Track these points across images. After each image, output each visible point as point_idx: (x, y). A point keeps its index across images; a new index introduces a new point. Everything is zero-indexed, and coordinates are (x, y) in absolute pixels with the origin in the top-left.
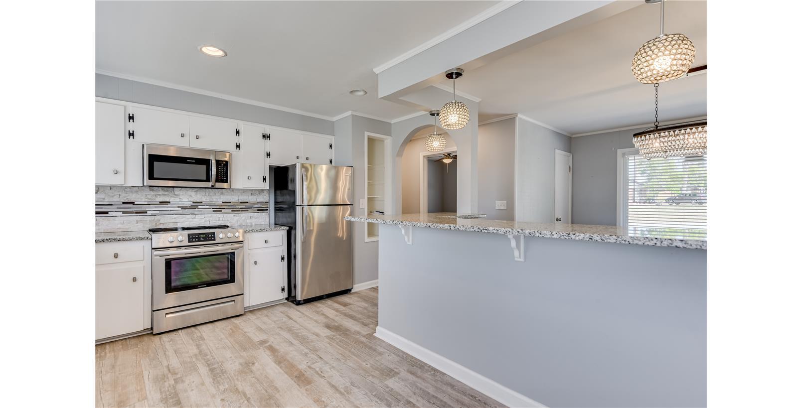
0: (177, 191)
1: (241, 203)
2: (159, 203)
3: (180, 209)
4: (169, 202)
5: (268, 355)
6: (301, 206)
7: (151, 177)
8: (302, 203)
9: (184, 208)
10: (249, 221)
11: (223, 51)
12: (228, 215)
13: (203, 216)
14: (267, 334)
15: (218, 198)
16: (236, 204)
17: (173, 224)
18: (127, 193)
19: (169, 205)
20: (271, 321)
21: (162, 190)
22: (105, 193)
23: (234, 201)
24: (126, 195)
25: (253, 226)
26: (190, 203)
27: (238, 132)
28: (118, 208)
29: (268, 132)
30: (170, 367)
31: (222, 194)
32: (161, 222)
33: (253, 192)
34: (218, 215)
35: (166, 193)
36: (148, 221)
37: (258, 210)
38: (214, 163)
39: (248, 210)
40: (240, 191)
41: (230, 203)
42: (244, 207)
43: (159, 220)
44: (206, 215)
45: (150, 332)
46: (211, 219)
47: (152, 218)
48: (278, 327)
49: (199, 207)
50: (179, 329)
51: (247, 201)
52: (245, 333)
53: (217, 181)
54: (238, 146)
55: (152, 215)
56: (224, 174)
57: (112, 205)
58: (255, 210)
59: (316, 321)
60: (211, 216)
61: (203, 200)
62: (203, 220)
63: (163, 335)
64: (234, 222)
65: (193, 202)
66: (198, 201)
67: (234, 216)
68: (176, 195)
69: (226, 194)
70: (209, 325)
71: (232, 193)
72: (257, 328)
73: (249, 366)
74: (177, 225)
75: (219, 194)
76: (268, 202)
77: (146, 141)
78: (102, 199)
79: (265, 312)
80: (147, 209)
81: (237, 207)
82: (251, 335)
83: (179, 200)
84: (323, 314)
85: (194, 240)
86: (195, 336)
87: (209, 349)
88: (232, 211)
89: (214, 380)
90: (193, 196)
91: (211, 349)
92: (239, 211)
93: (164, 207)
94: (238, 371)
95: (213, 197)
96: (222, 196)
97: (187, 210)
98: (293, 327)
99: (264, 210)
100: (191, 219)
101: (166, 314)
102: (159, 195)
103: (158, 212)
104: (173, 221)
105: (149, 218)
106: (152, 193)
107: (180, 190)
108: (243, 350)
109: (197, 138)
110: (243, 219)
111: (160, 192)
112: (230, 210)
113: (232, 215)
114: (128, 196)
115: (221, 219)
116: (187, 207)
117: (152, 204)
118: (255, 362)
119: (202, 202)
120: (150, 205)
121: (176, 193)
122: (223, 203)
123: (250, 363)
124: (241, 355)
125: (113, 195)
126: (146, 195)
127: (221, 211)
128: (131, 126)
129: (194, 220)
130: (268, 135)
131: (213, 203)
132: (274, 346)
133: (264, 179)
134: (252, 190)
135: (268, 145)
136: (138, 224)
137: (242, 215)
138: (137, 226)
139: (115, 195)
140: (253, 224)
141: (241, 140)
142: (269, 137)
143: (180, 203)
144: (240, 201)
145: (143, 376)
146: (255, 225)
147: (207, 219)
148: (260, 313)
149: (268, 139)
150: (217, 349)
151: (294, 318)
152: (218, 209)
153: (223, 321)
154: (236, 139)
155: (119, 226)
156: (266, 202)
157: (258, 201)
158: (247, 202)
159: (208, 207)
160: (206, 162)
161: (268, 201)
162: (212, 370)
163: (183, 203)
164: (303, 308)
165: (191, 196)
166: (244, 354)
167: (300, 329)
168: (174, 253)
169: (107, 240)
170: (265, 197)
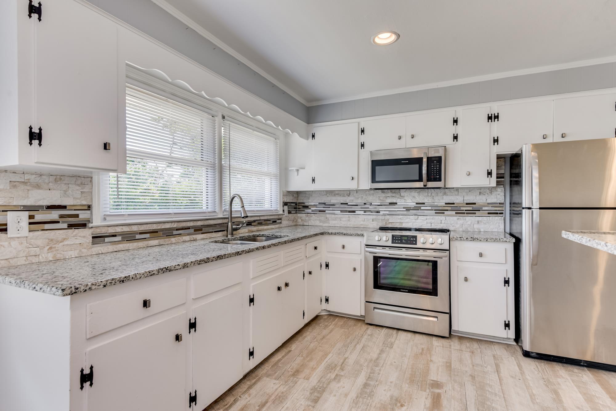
0: (403, 192)
1: (467, 204)
2: (388, 204)
3: (405, 210)
4: (396, 203)
5: (425, 405)
6: (530, 208)
7: (374, 180)
8: (532, 205)
9: (408, 209)
10: (476, 226)
11: (395, 33)
12: (451, 218)
13: (425, 217)
14: (450, 376)
15: (441, 200)
16: (460, 205)
17: (399, 224)
18: (366, 196)
19: (396, 206)
20: (469, 362)
21: (391, 191)
22: (354, 196)
23: (457, 202)
24: (366, 197)
25: (482, 233)
26: (413, 205)
27: (455, 121)
28: (361, 208)
29: (494, 111)
30: (347, 360)
31: (445, 194)
32: (390, 221)
33: (481, 190)
34: (440, 217)
35: (394, 195)
36: (380, 220)
37: (489, 213)
38: (425, 160)
39: (475, 213)
40: (466, 190)
41: (454, 204)
42: (471, 209)
43: (389, 220)
44: (428, 217)
45: (360, 320)
46: (433, 221)
47: (383, 217)
48: (471, 375)
49: (422, 208)
50: (385, 327)
51: (474, 202)
52: (431, 361)
53: (429, 180)
54: (456, 138)
55: (384, 215)
56: (437, 172)
57: (357, 205)
58: (485, 213)
59: (532, 397)
60: (433, 218)
61: (425, 201)
62: (425, 222)
63: (372, 326)
64: (458, 226)
65: (417, 204)
66: (421, 202)
67: (458, 219)
68: (401, 196)
69: (449, 194)
70: (409, 335)
71: (456, 193)
72: (447, 362)
73: (396, 405)
74: (402, 225)
75: (441, 194)
76: (502, 204)
77: (373, 149)
78: (351, 201)
79: (475, 345)
80: (380, 210)
81: (462, 209)
82: (433, 367)
83: (404, 201)
84: (556, 392)
85: (397, 241)
86: (389, 340)
87: (385, 361)
88: (456, 213)
89: (357, 397)
90: (416, 197)
91: (386, 362)
92: (464, 213)
93: (392, 208)
94: (382, 404)
95: (434, 198)
96: (445, 197)
97: (410, 211)
98: (491, 386)
99: (497, 213)
100: (414, 220)
101: (374, 308)
102: (388, 197)
103: (388, 212)
104: (399, 221)
105: (380, 217)
106: (383, 195)
107: (405, 192)
108: (408, 381)
109: (413, 137)
110: (469, 223)
111: (389, 194)
112: (454, 213)
113: (455, 218)
114: (368, 198)
115: (443, 222)
116: (411, 208)
117: (384, 205)
118: (406, 405)
119: (424, 204)
120: (382, 205)
121: (402, 194)
122: (446, 204)
123: (399, 402)
124: (401, 386)
125: (358, 197)
126: (379, 197)
127: (444, 213)
128: (363, 138)
129: (417, 221)
130: (496, 115)
131: (436, 204)
132: (442, 397)
133: (490, 173)
134: (480, 188)
135: (496, 128)
136: (374, 222)
137: (468, 218)
138: (373, 224)
139: (360, 197)
140: (482, 230)
141: (459, 129)
142: (497, 117)
143: (405, 203)
144: (466, 202)
145: (326, 358)
146: (485, 232)
147: (429, 221)
148: (468, 345)
149: (496, 120)
150: (391, 364)
151: (504, 372)
152: (440, 211)
153: (424, 336)
154: (453, 130)
155: (362, 223)
156: (500, 203)
157: (489, 201)
158: (475, 204)
159: (430, 208)
160: (418, 161)
161: (503, 201)
162: (366, 385)
163: (407, 204)
164: (530, 365)
165: (414, 197)
166: (406, 386)
167: (496, 394)
168: (380, 252)
169: (337, 233)
170: (498, 196)
